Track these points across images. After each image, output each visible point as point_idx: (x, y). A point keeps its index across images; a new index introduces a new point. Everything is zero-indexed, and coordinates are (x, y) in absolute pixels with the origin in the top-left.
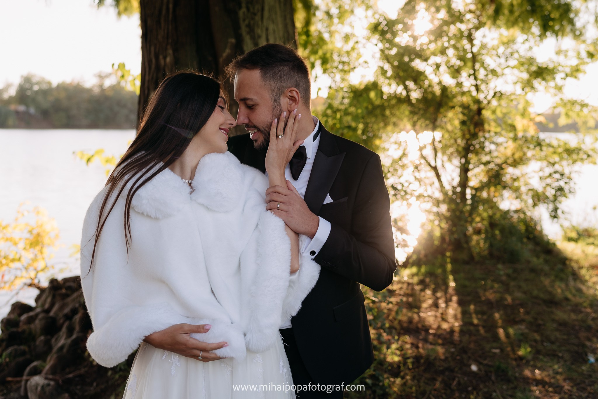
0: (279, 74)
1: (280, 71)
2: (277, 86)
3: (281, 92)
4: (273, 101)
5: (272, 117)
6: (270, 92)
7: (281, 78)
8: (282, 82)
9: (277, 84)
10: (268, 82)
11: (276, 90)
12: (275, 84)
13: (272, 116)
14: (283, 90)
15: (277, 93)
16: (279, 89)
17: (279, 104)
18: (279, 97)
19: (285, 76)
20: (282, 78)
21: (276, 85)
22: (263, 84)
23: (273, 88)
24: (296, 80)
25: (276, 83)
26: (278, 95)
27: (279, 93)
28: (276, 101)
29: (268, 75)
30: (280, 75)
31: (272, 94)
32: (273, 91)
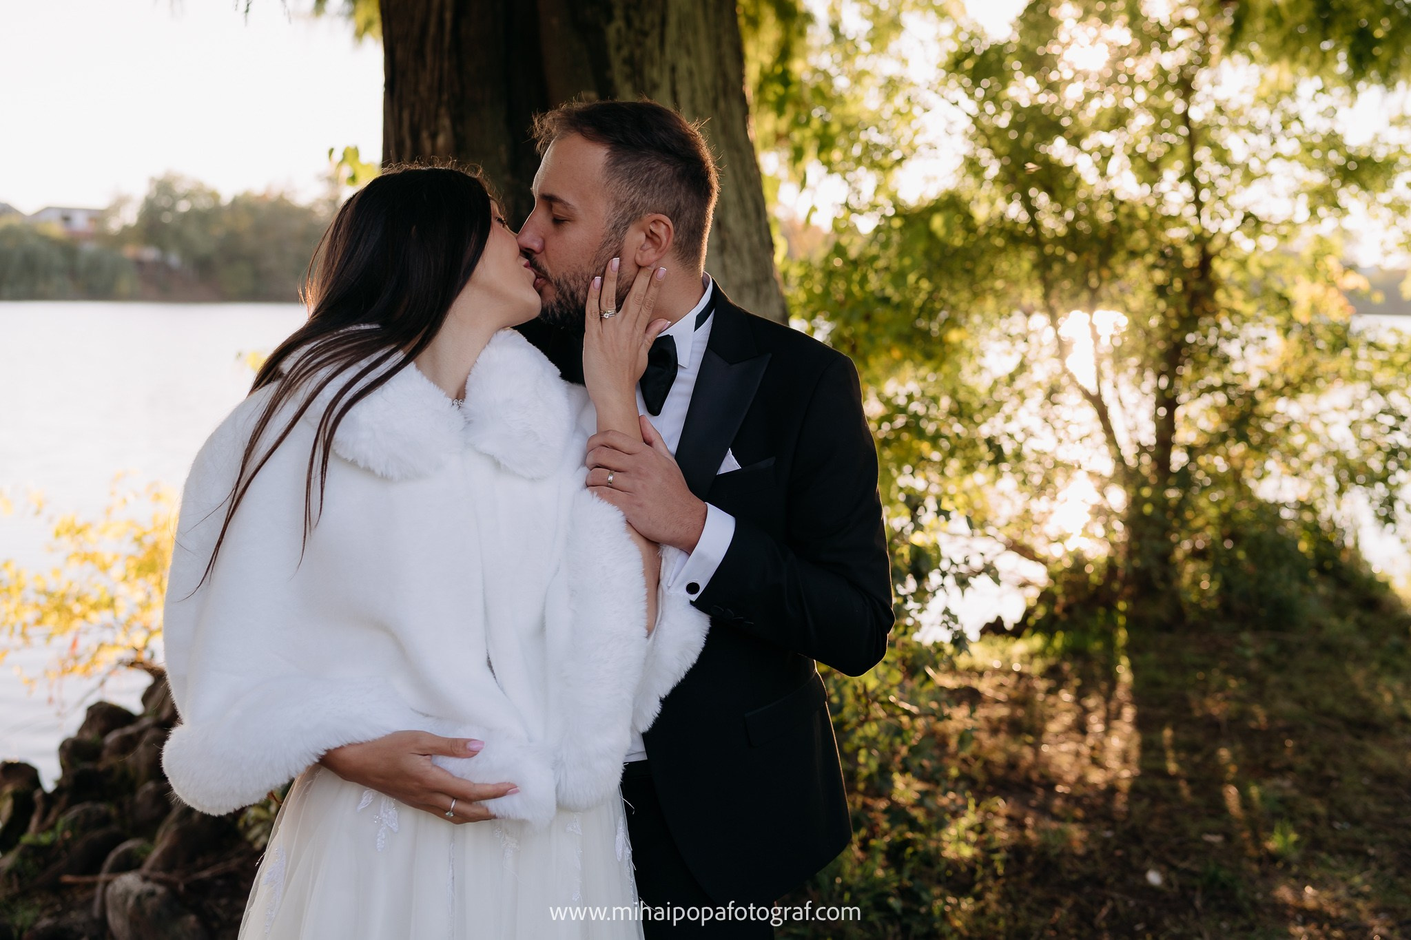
0: (646, 176)
1: (651, 169)
2: (632, 199)
3: (636, 214)
4: (610, 226)
5: (592, 260)
6: (612, 205)
7: (647, 185)
8: (645, 194)
9: (633, 194)
10: (615, 182)
11: (627, 205)
12: (629, 193)
13: (594, 258)
14: (642, 212)
15: (624, 214)
16: (633, 207)
17: (621, 239)
18: (627, 223)
19: (658, 185)
20: (650, 187)
21: (630, 196)
22: (604, 182)
23: (623, 199)
24: (679, 203)
25: (632, 190)
26: (626, 220)
27: (629, 214)
28: (619, 229)
29: (622, 167)
30: (648, 177)
31: (614, 210)
32: (619, 204)
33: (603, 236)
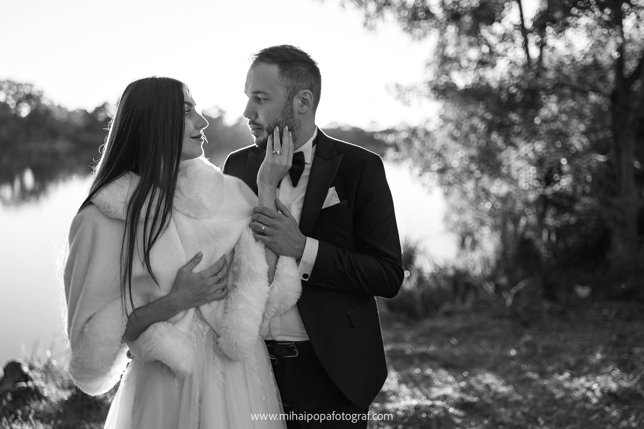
1: (298, 70)
12: (292, 82)
16: (294, 88)
17: (292, 103)
18: (293, 96)
31: (286, 91)
32: (288, 88)
33: (284, 103)
